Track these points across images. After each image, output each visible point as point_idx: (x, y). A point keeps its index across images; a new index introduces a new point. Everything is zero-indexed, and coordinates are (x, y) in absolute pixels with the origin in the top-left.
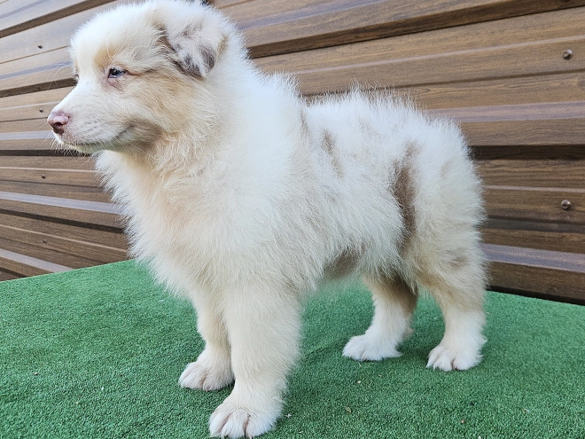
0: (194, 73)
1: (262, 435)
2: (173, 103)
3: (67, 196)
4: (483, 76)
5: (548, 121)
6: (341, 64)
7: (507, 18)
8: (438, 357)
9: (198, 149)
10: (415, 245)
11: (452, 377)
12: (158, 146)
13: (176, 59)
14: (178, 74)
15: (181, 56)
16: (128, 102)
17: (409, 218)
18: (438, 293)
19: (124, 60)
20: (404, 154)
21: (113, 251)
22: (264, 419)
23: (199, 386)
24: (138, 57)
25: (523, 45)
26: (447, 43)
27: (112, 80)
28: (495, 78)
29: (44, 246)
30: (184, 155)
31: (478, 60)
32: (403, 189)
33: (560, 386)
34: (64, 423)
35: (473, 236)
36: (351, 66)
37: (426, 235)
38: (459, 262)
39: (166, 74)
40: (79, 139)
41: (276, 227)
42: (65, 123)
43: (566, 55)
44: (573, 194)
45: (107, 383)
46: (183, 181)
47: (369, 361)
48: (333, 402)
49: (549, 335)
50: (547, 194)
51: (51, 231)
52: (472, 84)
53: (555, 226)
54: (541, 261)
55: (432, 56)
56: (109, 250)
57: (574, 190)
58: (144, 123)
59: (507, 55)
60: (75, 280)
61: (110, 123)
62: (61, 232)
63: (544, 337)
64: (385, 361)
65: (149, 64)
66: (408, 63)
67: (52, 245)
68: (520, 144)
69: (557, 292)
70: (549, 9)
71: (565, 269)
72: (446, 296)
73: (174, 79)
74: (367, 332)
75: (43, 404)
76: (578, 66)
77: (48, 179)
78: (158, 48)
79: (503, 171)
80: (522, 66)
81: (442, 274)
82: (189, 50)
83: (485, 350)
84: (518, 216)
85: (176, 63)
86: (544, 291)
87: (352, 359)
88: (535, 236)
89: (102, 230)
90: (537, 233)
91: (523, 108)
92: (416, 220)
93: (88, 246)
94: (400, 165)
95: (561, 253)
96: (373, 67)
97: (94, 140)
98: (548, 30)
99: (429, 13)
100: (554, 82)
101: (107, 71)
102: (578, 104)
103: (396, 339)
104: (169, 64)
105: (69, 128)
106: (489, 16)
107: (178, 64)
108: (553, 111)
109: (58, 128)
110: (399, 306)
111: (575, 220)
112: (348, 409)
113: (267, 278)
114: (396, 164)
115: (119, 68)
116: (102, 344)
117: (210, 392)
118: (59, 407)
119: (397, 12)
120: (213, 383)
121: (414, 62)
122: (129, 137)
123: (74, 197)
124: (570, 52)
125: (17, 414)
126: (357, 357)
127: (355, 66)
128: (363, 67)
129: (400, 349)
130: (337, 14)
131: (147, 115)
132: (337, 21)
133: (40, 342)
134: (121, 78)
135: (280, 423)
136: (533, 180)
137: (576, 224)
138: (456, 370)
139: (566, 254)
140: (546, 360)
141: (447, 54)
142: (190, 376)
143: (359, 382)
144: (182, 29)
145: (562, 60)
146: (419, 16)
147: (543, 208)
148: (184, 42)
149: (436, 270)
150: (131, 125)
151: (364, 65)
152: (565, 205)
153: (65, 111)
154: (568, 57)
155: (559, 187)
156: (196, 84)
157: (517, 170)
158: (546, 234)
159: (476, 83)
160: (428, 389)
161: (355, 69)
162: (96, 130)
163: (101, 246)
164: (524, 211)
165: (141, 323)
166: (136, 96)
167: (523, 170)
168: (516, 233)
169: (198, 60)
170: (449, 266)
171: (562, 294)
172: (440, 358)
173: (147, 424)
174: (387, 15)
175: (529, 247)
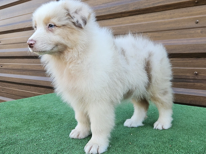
0: (80, 27)
1: (103, 153)
2: (72, 37)
3: (11, 73)
4: (167, 29)
5: (190, 45)
6: (116, 25)
7: (176, 9)
8: (157, 125)
9: (81, 54)
10: (151, 87)
11: (162, 131)
12: (66, 53)
13: (73, 21)
14: (74, 27)
15: (75, 20)
16: (56, 37)
17: (150, 78)
18: (158, 103)
19: (54, 21)
20: (148, 56)
21: (29, 93)
22: (103, 147)
23: (77, 138)
24: (59, 20)
25: (181, 18)
26: (154, 18)
27: (50, 29)
28: (171, 30)
29: (2, 91)
30: (76, 56)
31: (165, 24)
32: (148, 68)
33: (199, 133)
34: (33, 151)
35: (170, 84)
36: (119, 26)
37: (155, 84)
38: (165, 93)
39: (69, 27)
40: (39, 50)
41: (108, 82)
42: (34, 44)
43: (196, 22)
44: (198, 70)
45: (44, 138)
46: (76, 65)
47: (133, 127)
48: (124, 141)
49: (192, 117)
50: (189, 70)
51: (5, 86)
52: (163, 32)
53: (192, 81)
54: (187, 93)
55: (149, 22)
56: (28, 92)
57: (199, 68)
58: (61, 44)
59: (175, 22)
60: (22, 103)
61: (50, 44)
62: (9, 86)
63: (191, 118)
64: (139, 127)
65: (64, 23)
66: (140, 24)
67: (5, 91)
68: (180, 53)
69: (192, 103)
70: (191, 6)
71: (195, 95)
72: (161, 104)
73: (72, 29)
74: (132, 118)
75: (23, 145)
76: (201, 26)
77: (4, 67)
78: (67, 17)
79: (174, 62)
80: (181, 26)
81: (160, 97)
82: (77, 18)
83: (173, 122)
84: (179, 77)
85: (73, 23)
86: (188, 103)
87: (127, 127)
88: (185, 84)
89: (25, 85)
90: (186, 83)
91: (181, 40)
92: (152, 79)
93: (20, 91)
94: (147, 60)
95: (194, 90)
96: (128, 26)
97: (44, 50)
98: (190, 13)
99: (148, 7)
100: (192, 31)
101: (48, 25)
102: (200, 39)
103: (142, 120)
104: (71, 23)
105: (35, 46)
106: (170, 8)
107: (74, 23)
108: (192, 41)
109: (31, 46)
110: (143, 108)
111: (199, 78)
112: (130, 143)
113: (105, 99)
114: (146, 59)
115: (52, 24)
116: (38, 124)
117: (81, 139)
118: (29, 146)
119: (136, 6)
120: (82, 136)
121: (142, 24)
122: (56, 49)
123: (14, 74)
124: (198, 21)
125: (14, 149)
126: (129, 126)
127: (121, 26)
128: (123, 26)
129: (143, 123)
130: (114, 7)
131: (63, 41)
132: (114, 10)
133: (15, 124)
134: (53, 28)
135: (109, 148)
136: (184, 65)
137: (199, 80)
138: (164, 129)
139: (196, 90)
140: (193, 125)
141: (154, 22)
142: (73, 134)
143: (132, 134)
144: (74, 10)
145: (195, 23)
146: (144, 8)
147: (188, 74)
148: (76, 15)
149: (158, 96)
150: (57, 45)
151: (124, 25)
152: (195, 73)
153: (34, 39)
154: (197, 23)
155: (193, 67)
156: (80, 30)
157: (179, 61)
158: (189, 83)
159: (165, 32)
160: (155, 136)
161: (121, 27)
162: (45, 47)
163: (24, 91)
164: (181, 76)
165: (50, 117)
166: (59, 34)
167: (181, 61)
168: (178, 83)
169: (81, 22)
170: (162, 94)
171: (194, 103)
172: (158, 125)
173: (62, 151)
174: (133, 8)
175: (183, 88)
